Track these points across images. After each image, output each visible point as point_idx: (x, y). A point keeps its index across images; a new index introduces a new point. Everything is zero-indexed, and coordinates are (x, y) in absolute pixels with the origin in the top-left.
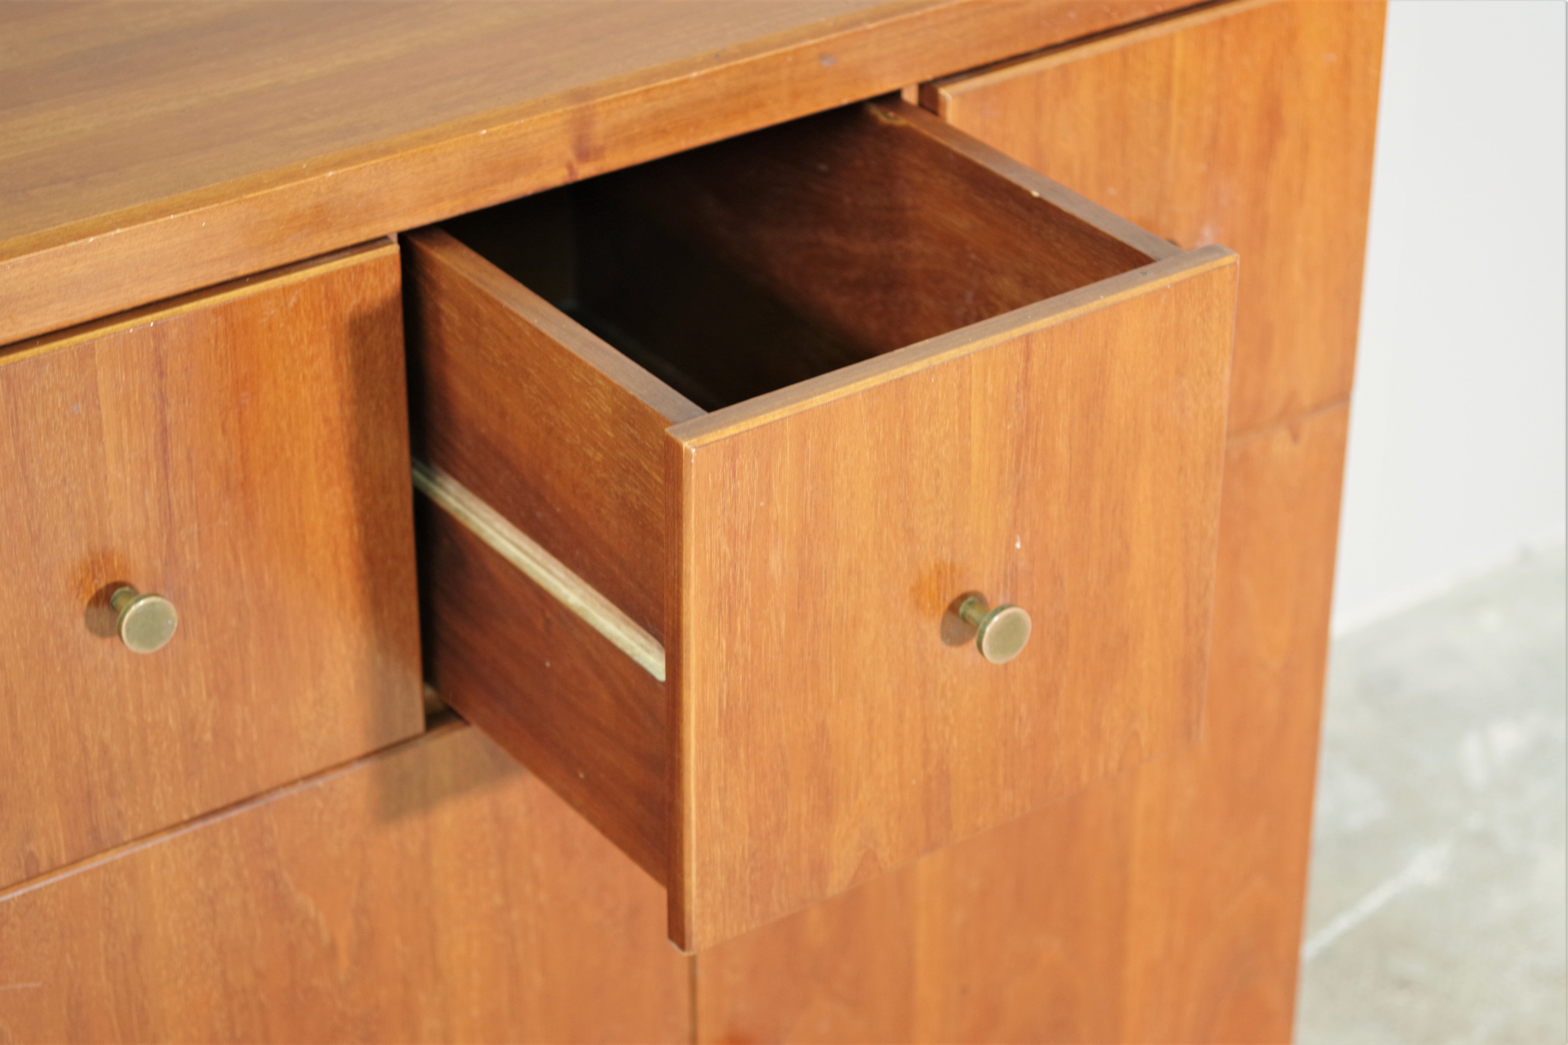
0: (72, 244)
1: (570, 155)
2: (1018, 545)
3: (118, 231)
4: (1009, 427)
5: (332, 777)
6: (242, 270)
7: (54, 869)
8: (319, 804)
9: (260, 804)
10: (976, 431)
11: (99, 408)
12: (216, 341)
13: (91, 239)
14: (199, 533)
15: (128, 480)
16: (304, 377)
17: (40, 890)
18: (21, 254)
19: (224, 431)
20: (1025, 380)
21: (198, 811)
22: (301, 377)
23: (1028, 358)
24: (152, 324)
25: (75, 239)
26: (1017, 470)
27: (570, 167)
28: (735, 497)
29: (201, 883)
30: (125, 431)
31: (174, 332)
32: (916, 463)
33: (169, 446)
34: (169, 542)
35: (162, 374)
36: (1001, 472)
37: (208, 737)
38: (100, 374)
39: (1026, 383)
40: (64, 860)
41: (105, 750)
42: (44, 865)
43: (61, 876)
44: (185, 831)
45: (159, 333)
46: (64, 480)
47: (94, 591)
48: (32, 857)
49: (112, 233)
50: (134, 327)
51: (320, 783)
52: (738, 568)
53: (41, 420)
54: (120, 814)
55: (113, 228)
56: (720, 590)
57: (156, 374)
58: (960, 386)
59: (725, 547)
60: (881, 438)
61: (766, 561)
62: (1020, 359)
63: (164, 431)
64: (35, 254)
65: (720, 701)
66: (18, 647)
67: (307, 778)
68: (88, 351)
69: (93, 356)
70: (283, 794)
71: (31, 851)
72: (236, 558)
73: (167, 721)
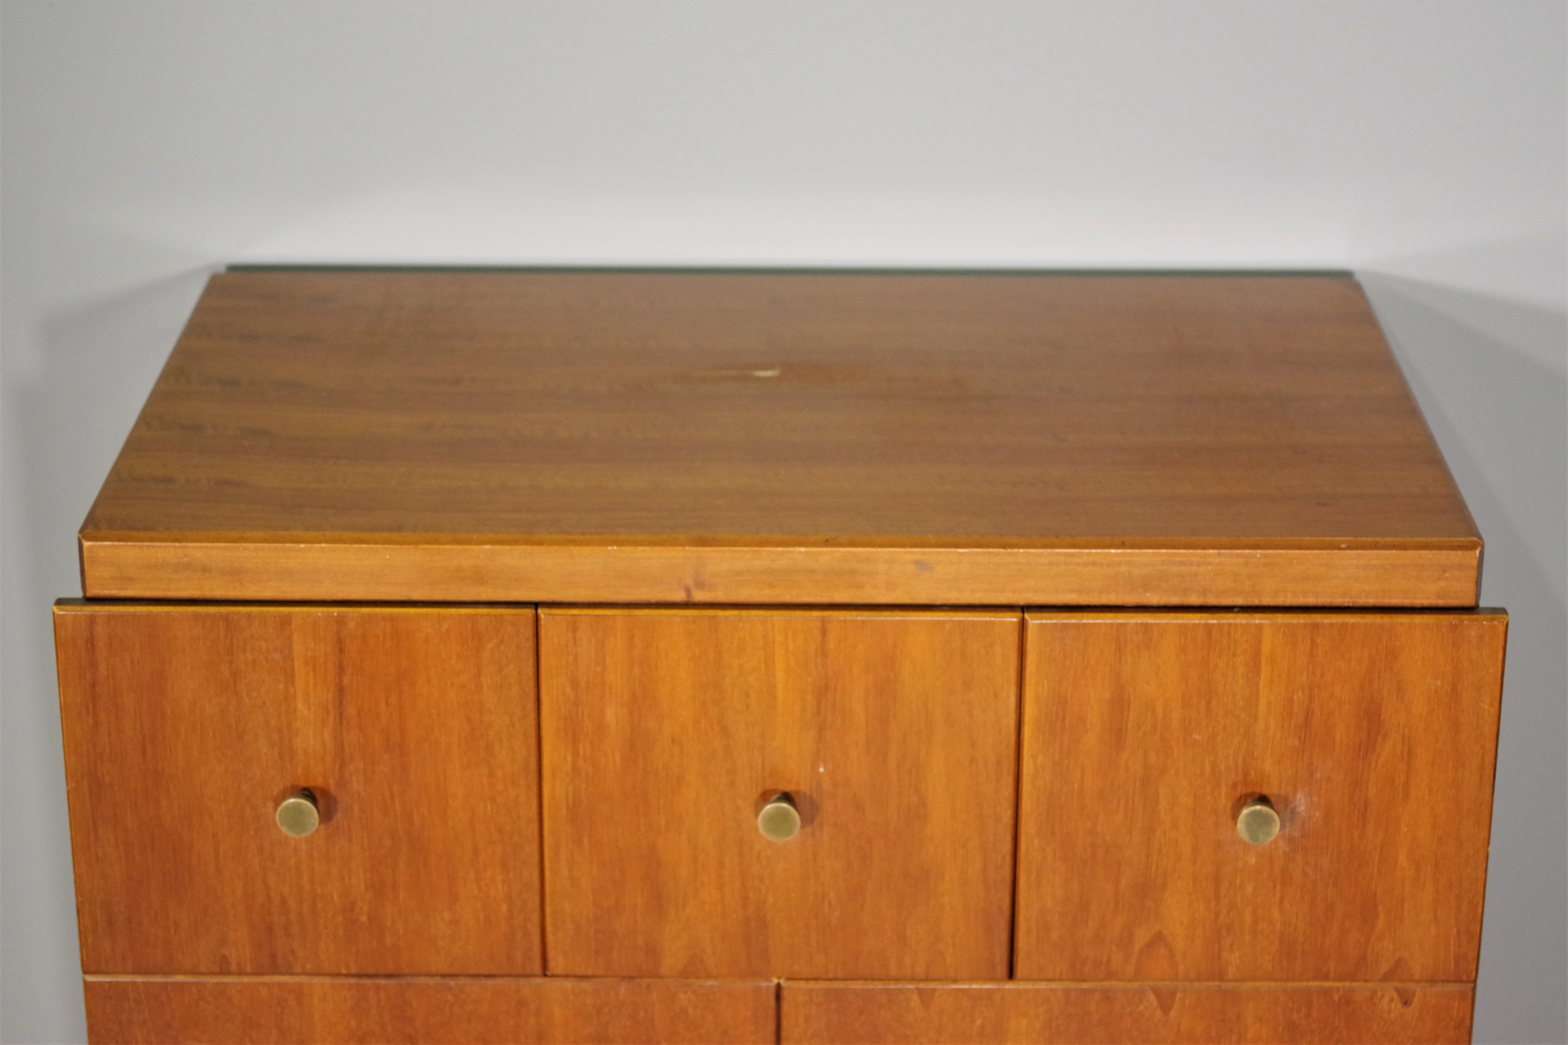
0: (289, 545)
1: (689, 581)
3: (323, 545)
5: (462, 981)
6: (416, 596)
7: (241, 973)
8: (451, 998)
9: (403, 981)
11: (292, 660)
12: (384, 639)
13: (302, 546)
14: (364, 770)
15: (312, 717)
16: (452, 684)
17: (229, 984)
18: (252, 542)
19: (387, 704)
21: (354, 971)
22: (449, 683)
24: (335, 614)
25: (292, 542)
27: (688, 591)
29: (353, 1024)
30: (312, 682)
31: (352, 625)
33: (344, 702)
34: (340, 769)
35: (341, 650)
37: (364, 919)
38: (295, 638)
40: (249, 970)
41: (284, 901)
42: (234, 967)
43: (246, 979)
44: (342, 981)
45: (341, 621)
46: (264, 703)
47: (282, 787)
48: (224, 959)
49: (318, 545)
50: (323, 613)
51: (452, 982)
53: (249, 657)
54: (293, 951)
55: (320, 542)
57: (337, 650)
63: (341, 691)
64: (261, 545)
66: (223, 807)
67: (444, 976)
68: (286, 621)
69: (290, 624)
70: (422, 980)
71: (224, 956)
72: (392, 797)
73: (332, 897)
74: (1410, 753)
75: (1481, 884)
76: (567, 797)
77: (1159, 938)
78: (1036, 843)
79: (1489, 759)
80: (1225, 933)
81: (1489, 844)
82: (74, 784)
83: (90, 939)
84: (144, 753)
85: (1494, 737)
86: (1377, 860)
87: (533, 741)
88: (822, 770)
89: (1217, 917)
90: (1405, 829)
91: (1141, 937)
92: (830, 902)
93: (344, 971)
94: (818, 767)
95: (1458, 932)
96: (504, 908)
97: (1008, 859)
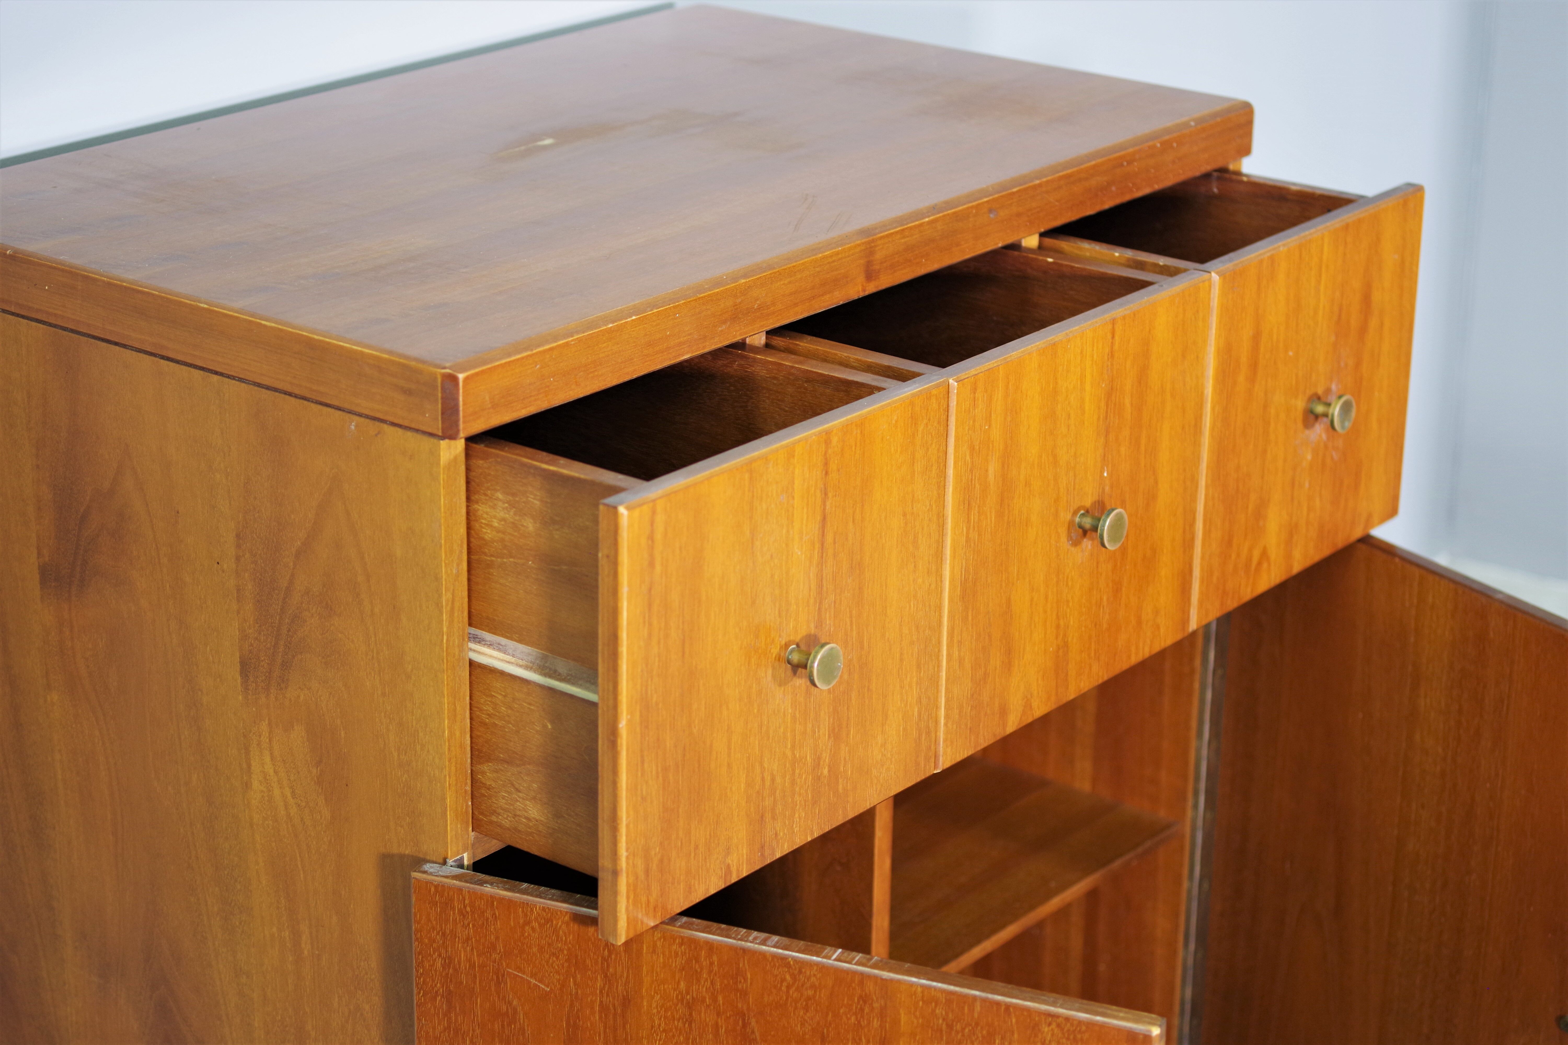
2: (1105, 474)
4: (1103, 386)
10: (1088, 387)
11: (794, 499)
15: (803, 558)
20: (1112, 352)
23: (1113, 337)
26: (1106, 418)
28: (974, 421)
30: (805, 518)
32: (1059, 406)
33: (826, 531)
35: (827, 473)
36: (1099, 419)
37: (826, 772)
38: (797, 471)
39: (1112, 355)
41: (773, 780)
46: (772, 556)
52: (974, 474)
53: (764, 506)
56: (965, 488)
57: (824, 472)
58: (1082, 352)
59: (968, 458)
60: (1044, 386)
61: (987, 471)
62: (1109, 336)
63: (824, 519)
65: (961, 576)
72: (851, 622)
73: (806, 757)
86: (1363, 428)
91: (1256, 556)
94: (1104, 472)
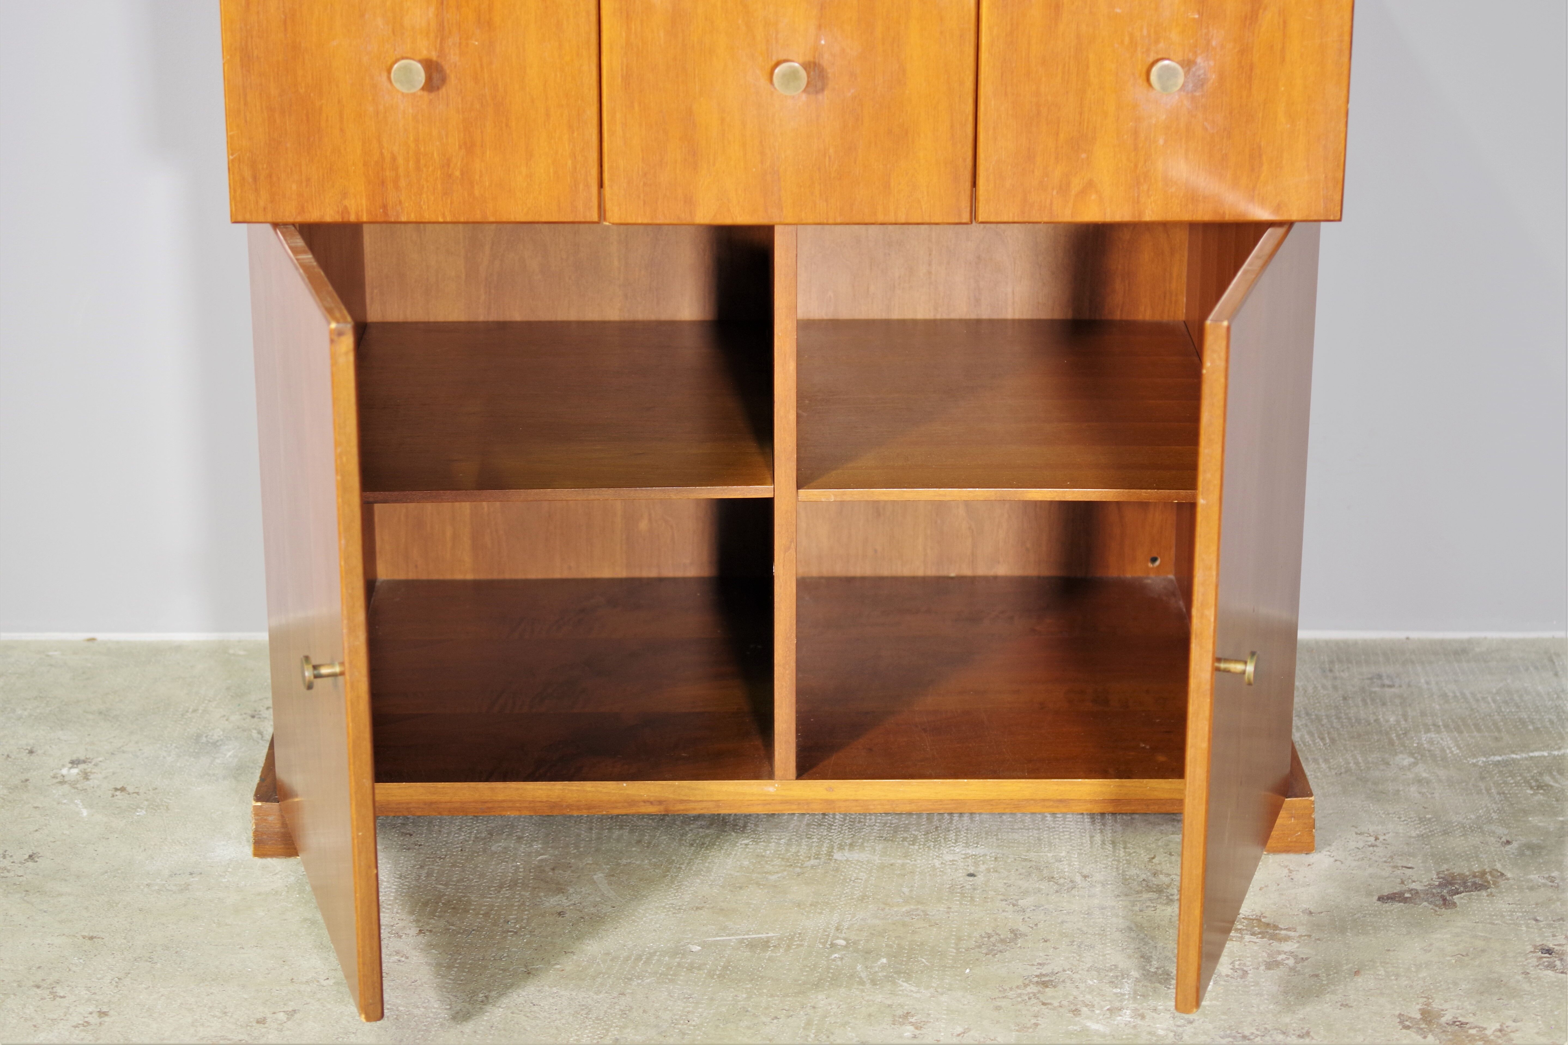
14: (460, 44)
34: (441, 43)
37: (458, 173)
41: (394, 159)
54: (400, 202)
66: (348, 77)
71: (346, 207)
72: (482, 66)
73: (433, 154)
74: (1285, 22)
75: (1343, 135)
76: (622, 69)
77: (1090, 185)
78: (993, 103)
79: (1347, 28)
80: (1142, 180)
81: (1348, 102)
82: (228, 57)
83: (238, 193)
84: (286, 30)
85: (1350, 9)
86: (1260, 115)
87: (594, 19)
88: (823, 42)
89: (1136, 166)
90: (1283, 89)
91: (1077, 184)
92: (830, 157)
93: (441, 220)
94: (820, 40)
95: (1326, 177)
96: (570, 162)
97: (971, 118)
